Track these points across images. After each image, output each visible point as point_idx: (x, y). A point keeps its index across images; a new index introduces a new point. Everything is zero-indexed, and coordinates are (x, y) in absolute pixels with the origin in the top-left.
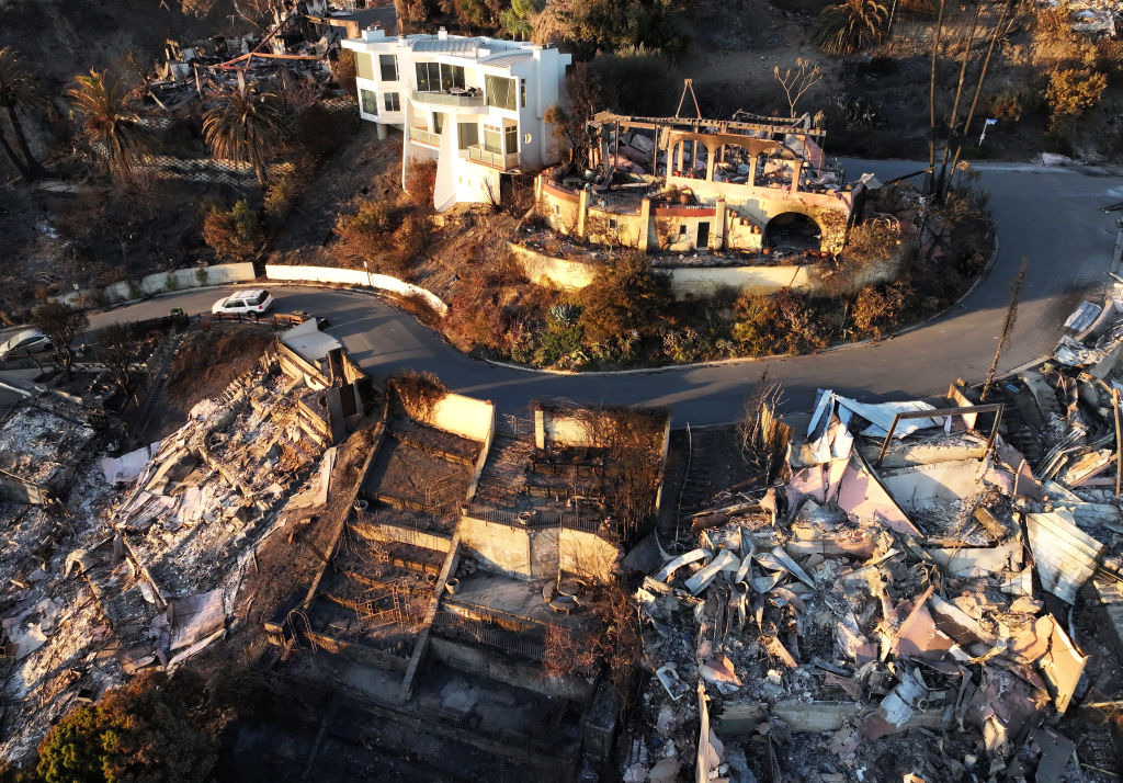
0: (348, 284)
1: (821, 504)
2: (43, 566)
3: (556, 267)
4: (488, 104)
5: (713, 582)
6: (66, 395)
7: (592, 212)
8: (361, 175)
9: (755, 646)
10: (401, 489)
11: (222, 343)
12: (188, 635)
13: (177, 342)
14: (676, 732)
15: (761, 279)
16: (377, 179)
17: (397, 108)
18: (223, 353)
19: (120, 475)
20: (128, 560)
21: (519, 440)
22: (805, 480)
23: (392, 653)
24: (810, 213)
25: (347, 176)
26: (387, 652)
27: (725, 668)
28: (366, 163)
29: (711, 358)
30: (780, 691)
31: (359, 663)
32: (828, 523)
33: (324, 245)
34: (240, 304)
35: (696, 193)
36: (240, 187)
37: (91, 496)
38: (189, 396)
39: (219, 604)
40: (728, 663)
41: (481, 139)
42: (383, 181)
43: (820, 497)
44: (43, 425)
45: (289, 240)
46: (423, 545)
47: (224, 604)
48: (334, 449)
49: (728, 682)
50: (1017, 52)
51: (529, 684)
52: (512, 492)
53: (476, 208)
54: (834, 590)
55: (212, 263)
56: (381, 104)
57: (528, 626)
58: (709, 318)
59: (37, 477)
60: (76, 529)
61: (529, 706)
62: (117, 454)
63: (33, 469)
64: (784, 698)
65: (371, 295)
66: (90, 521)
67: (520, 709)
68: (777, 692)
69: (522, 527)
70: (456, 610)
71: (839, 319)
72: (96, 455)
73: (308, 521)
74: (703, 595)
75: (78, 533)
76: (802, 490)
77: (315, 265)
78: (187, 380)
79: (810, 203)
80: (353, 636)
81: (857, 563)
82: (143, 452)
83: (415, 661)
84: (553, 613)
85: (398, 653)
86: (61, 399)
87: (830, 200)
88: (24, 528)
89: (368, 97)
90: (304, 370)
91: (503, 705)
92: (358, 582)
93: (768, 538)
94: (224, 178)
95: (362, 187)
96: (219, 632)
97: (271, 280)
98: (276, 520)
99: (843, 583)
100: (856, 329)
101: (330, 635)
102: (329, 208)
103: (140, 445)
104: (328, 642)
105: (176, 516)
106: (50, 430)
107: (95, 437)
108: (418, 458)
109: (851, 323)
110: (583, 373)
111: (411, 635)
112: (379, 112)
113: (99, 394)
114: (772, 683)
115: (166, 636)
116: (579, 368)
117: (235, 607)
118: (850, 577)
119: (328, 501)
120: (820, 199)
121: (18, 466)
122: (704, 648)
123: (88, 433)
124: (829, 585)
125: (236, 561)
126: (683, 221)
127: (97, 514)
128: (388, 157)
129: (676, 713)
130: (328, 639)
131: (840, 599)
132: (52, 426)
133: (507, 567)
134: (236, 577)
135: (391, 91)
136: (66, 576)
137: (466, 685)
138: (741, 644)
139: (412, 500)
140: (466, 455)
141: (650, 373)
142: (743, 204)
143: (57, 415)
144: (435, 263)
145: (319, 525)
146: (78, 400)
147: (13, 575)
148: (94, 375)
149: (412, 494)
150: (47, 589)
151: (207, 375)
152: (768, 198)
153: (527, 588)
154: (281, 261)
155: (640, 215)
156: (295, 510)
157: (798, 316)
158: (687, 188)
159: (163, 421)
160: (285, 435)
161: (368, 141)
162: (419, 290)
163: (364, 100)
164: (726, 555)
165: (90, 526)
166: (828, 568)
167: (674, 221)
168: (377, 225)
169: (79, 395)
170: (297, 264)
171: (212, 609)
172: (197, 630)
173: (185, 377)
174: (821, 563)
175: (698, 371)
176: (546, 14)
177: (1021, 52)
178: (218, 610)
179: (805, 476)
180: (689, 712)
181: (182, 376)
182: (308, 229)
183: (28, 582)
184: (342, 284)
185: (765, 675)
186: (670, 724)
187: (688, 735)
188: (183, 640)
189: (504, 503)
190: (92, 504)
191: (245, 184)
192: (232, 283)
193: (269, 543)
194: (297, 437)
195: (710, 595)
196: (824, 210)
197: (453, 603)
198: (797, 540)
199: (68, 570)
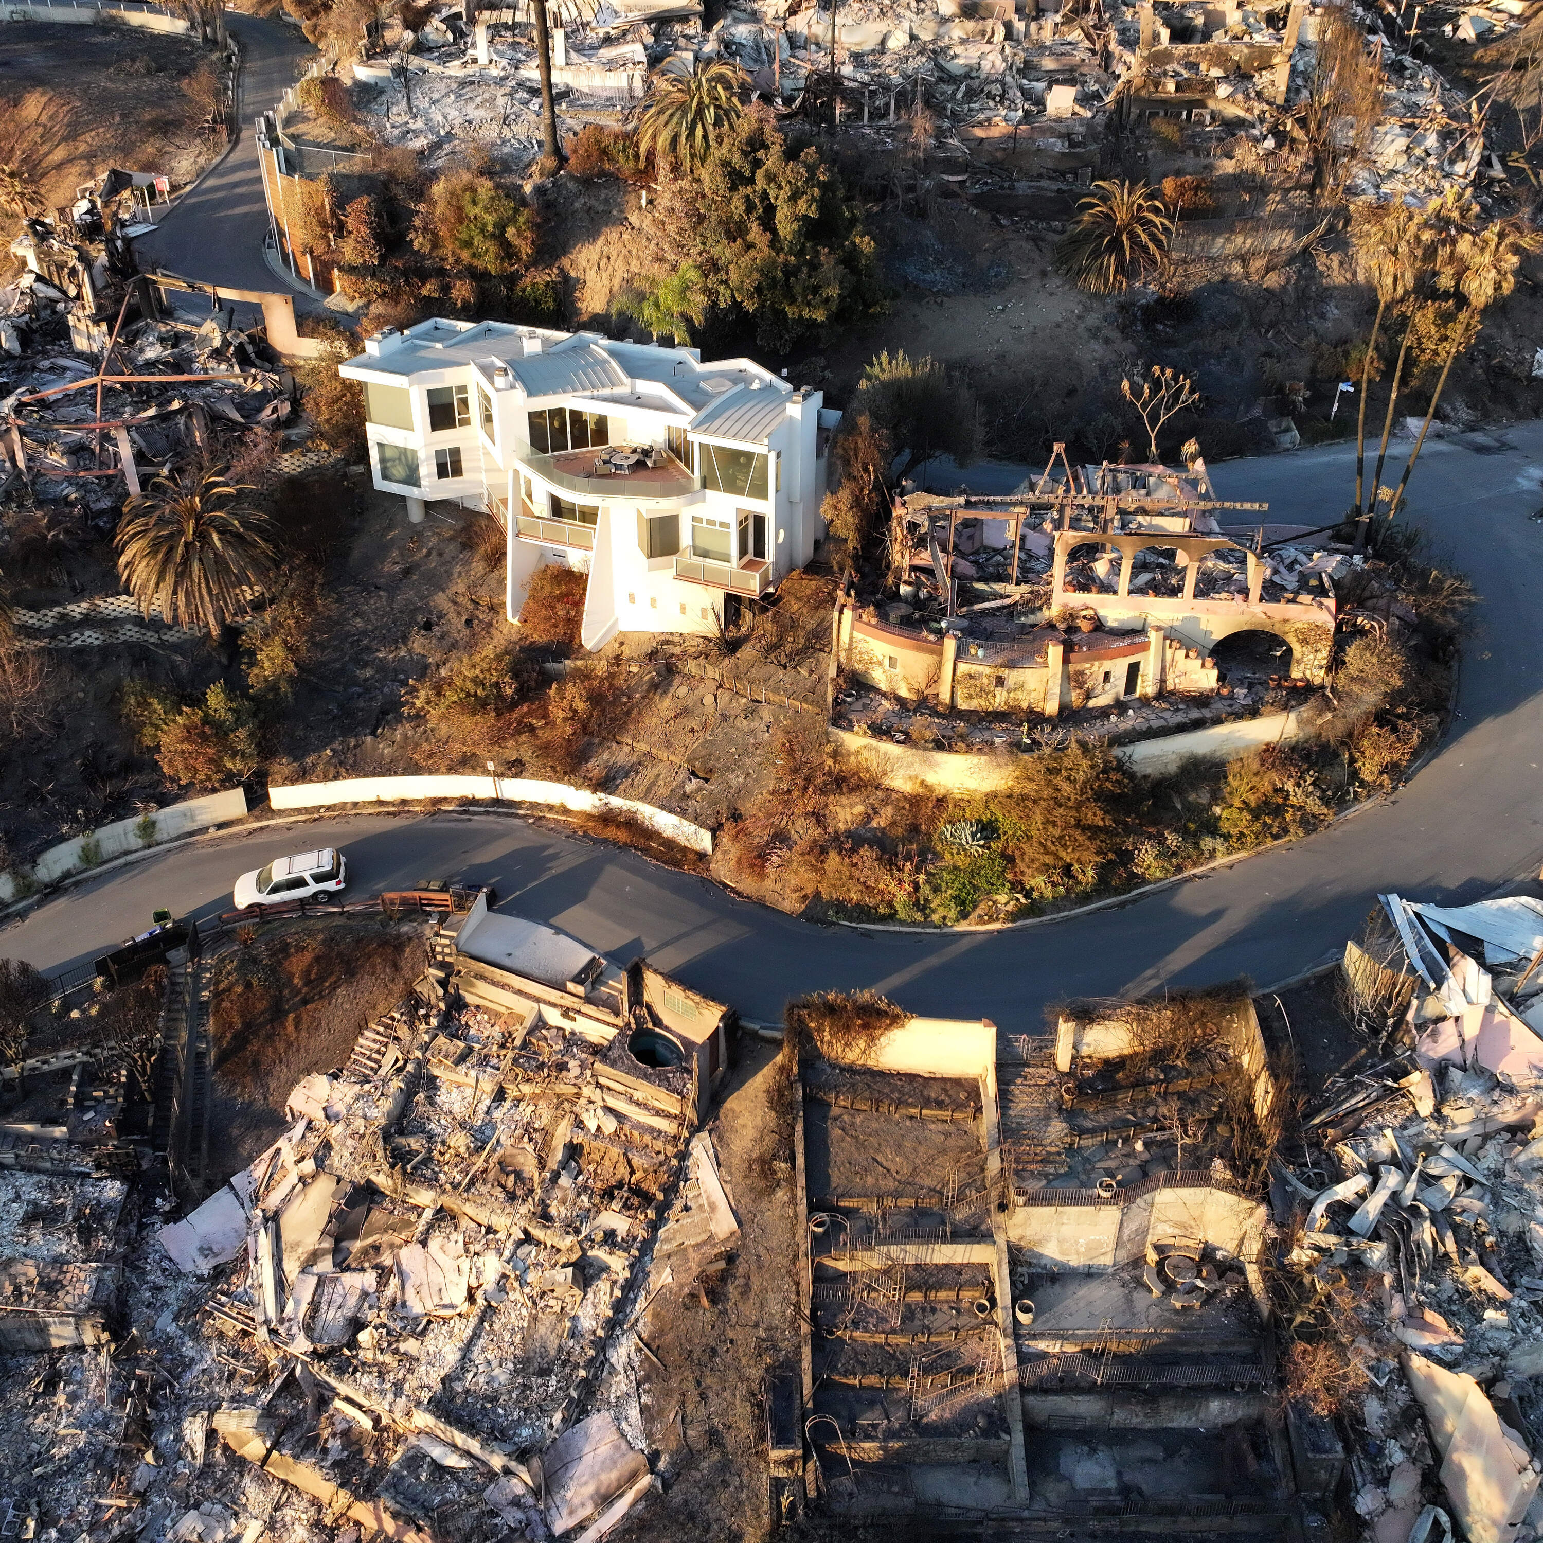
0: (445, 800)
1: (1464, 1069)
2: (149, 1457)
3: (937, 764)
4: (704, 486)
5: (1382, 1213)
6: (29, 1128)
7: (963, 667)
8: (406, 595)
9: (1448, 1283)
10: (870, 1180)
11: (297, 965)
12: (576, 1501)
13: (196, 976)
14: (1395, 1427)
15: (1239, 738)
16: (441, 600)
17: (457, 471)
18: (308, 982)
19: (206, 1251)
20: (338, 1403)
21: (1029, 1066)
22: (1435, 1042)
23: (977, 1437)
24: (1277, 630)
25: (378, 602)
26: (969, 1439)
27: (1432, 1325)
28: (407, 572)
29: (1195, 865)
30: (1508, 1335)
31: (920, 1466)
32: (1483, 1093)
33: (373, 733)
34: (300, 883)
35: (1102, 613)
36: (163, 644)
37: (166, 1304)
38: (268, 1073)
39: (613, 1436)
40: (1431, 1316)
41: (686, 539)
42: (455, 603)
43: (1458, 1060)
44: (18, 1197)
45: (300, 733)
46: (945, 1261)
47: (623, 1436)
48: (705, 1134)
49: (1446, 1344)
50: (1335, 264)
51: (1171, 1420)
52: (1054, 1149)
53: (667, 642)
54: (1507, 1180)
55: (164, 801)
56: (427, 470)
57: (1156, 1341)
58: (1179, 807)
59: (69, 1299)
60: (169, 1372)
61: (1186, 1451)
62: (175, 1216)
63: (51, 1287)
64: (1515, 1344)
65: (508, 815)
66: (189, 1348)
67: (1178, 1462)
68: (1505, 1340)
69: (1107, 1202)
70: (1042, 1345)
71: (1339, 774)
72: (141, 1227)
73: (722, 1264)
74: (1375, 1236)
75: (178, 1378)
76: (1431, 1054)
77: (374, 775)
78: (254, 1047)
79: (1278, 617)
80: (903, 1428)
81: (1520, 1136)
82: (223, 1197)
83: (1018, 1438)
84: (1176, 1312)
85: (986, 1433)
86: (21, 1139)
87: (1307, 611)
88: (73, 1398)
89: (389, 453)
90: (538, 1000)
91: (1151, 1461)
92: (864, 1343)
93: (1420, 1134)
94: (130, 633)
95: (421, 619)
96: (645, 1481)
97: (281, 813)
98: (647, 1275)
99: (1516, 1169)
100: (1363, 784)
101: (868, 1437)
102: (366, 665)
103: (210, 1188)
104: (870, 1450)
105: (404, 1305)
106: (35, 1203)
107: (128, 1195)
108: (875, 1125)
109: (1354, 775)
110: (1019, 923)
111: (987, 1401)
112: (423, 482)
113: (89, 1109)
114: (1494, 1327)
115: (535, 1517)
116: (1013, 916)
117: (649, 1435)
118: (1522, 1158)
119: (740, 1223)
120: (1291, 611)
121: (17, 1288)
122: (1397, 1307)
123: (113, 1190)
124: (1498, 1174)
125: (607, 1360)
126: (1107, 665)
127: (194, 1332)
128: (447, 557)
129: (1384, 1401)
130: (867, 1445)
131: (1520, 1191)
132: (35, 1195)
133: (1075, 1261)
134: (620, 1385)
135: (447, 446)
136: (199, 1462)
137: (1086, 1448)
138: (1432, 1286)
139: (897, 1195)
140: (959, 1106)
141: (1122, 905)
142: (1176, 623)
143: (30, 1170)
144: (627, 749)
145: (741, 1268)
146: (60, 1132)
147: (100, 1490)
148: (65, 1073)
149: (891, 1184)
150: (176, 1495)
151: (290, 1028)
152: (1215, 613)
153: (1116, 1284)
154: (302, 776)
155: (1045, 665)
156: (681, 1249)
157: (1298, 785)
158: (1087, 608)
159: (235, 1132)
160: (579, 1124)
161: (390, 527)
162: (616, 802)
163: (383, 461)
164: (1389, 1172)
165: (192, 1359)
166: (1492, 1151)
167: (1095, 668)
168: (500, 697)
169: (55, 1122)
170: (336, 778)
171: (604, 1450)
172: (590, 1489)
173: (248, 1042)
174: (1481, 1148)
175: (1187, 888)
176: (608, 243)
177: (1341, 264)
178: (617, 1448)
179: (1434, 1035)
180: (1400, 1395)
181: (241, 1040)
182: (333, 707)
183: (138, 1494)
184: (437, 801)
185: (1480, 1320)
186: (1382, 1419)
187: (1411, 1426)
188: (571, 1513)
189: (1050, 1169)
190: (176, 1319)
191: (170, 637)
192: (204, 830)
193: (656, 1315)
194: (610, 1125)
195: (1384, 1234)
196: (1300, 625)
197: (1034, 1337)
198: (1454, 1127)
199: (199, 1449)
